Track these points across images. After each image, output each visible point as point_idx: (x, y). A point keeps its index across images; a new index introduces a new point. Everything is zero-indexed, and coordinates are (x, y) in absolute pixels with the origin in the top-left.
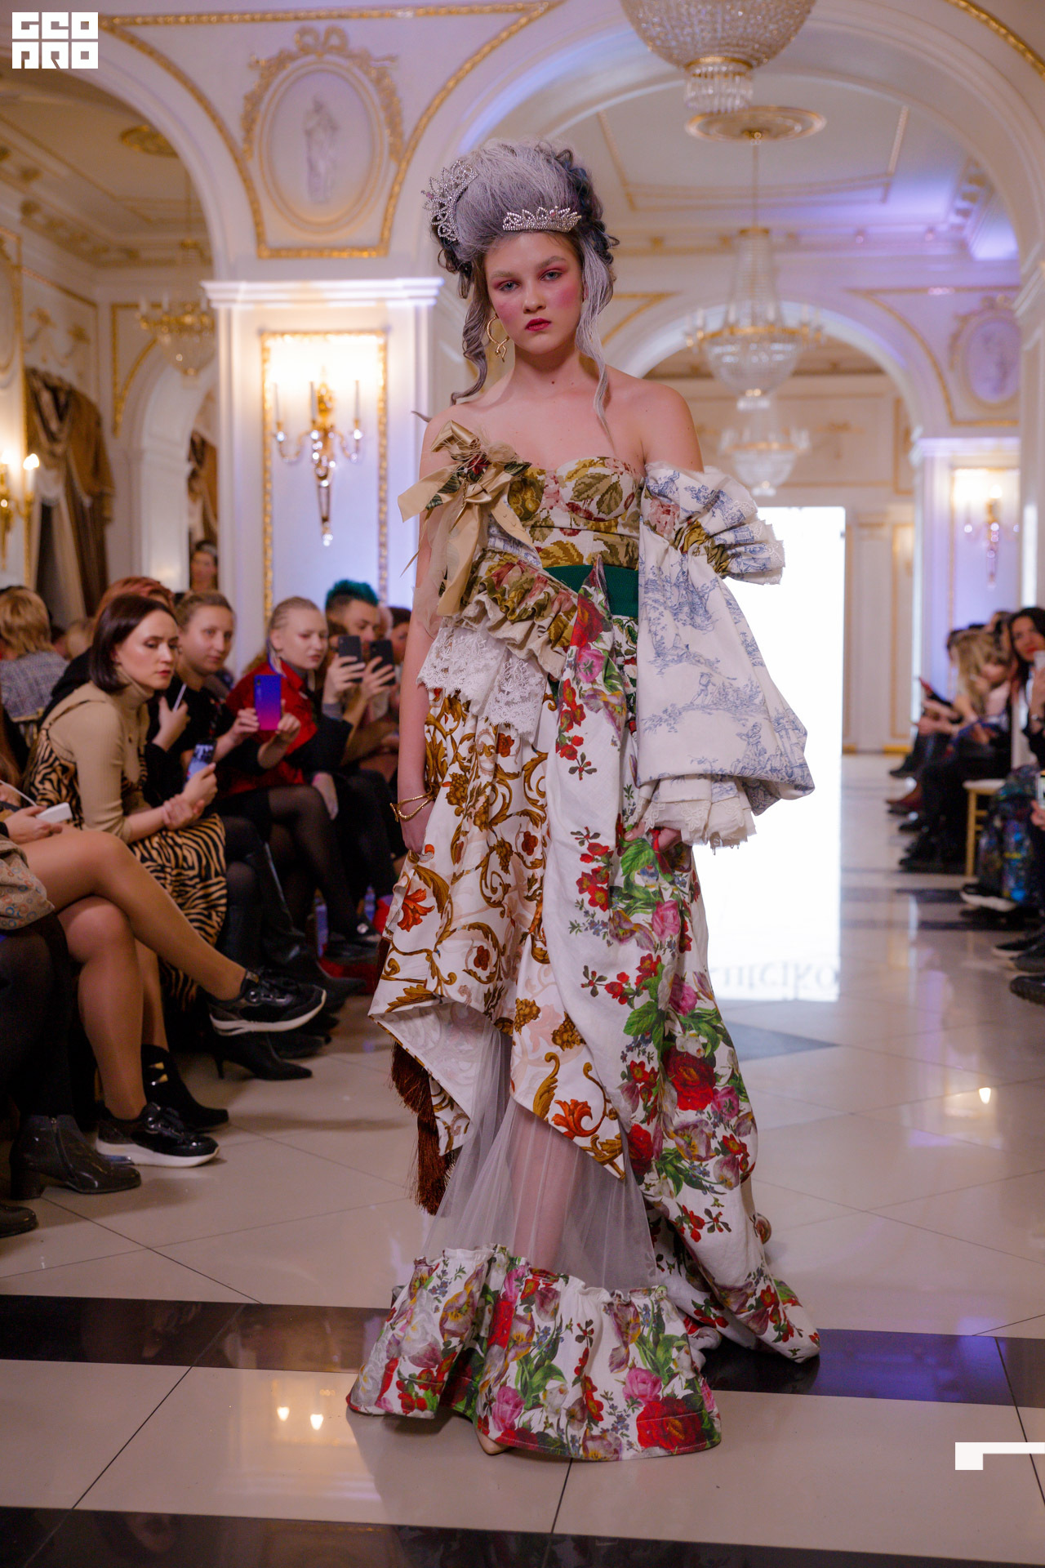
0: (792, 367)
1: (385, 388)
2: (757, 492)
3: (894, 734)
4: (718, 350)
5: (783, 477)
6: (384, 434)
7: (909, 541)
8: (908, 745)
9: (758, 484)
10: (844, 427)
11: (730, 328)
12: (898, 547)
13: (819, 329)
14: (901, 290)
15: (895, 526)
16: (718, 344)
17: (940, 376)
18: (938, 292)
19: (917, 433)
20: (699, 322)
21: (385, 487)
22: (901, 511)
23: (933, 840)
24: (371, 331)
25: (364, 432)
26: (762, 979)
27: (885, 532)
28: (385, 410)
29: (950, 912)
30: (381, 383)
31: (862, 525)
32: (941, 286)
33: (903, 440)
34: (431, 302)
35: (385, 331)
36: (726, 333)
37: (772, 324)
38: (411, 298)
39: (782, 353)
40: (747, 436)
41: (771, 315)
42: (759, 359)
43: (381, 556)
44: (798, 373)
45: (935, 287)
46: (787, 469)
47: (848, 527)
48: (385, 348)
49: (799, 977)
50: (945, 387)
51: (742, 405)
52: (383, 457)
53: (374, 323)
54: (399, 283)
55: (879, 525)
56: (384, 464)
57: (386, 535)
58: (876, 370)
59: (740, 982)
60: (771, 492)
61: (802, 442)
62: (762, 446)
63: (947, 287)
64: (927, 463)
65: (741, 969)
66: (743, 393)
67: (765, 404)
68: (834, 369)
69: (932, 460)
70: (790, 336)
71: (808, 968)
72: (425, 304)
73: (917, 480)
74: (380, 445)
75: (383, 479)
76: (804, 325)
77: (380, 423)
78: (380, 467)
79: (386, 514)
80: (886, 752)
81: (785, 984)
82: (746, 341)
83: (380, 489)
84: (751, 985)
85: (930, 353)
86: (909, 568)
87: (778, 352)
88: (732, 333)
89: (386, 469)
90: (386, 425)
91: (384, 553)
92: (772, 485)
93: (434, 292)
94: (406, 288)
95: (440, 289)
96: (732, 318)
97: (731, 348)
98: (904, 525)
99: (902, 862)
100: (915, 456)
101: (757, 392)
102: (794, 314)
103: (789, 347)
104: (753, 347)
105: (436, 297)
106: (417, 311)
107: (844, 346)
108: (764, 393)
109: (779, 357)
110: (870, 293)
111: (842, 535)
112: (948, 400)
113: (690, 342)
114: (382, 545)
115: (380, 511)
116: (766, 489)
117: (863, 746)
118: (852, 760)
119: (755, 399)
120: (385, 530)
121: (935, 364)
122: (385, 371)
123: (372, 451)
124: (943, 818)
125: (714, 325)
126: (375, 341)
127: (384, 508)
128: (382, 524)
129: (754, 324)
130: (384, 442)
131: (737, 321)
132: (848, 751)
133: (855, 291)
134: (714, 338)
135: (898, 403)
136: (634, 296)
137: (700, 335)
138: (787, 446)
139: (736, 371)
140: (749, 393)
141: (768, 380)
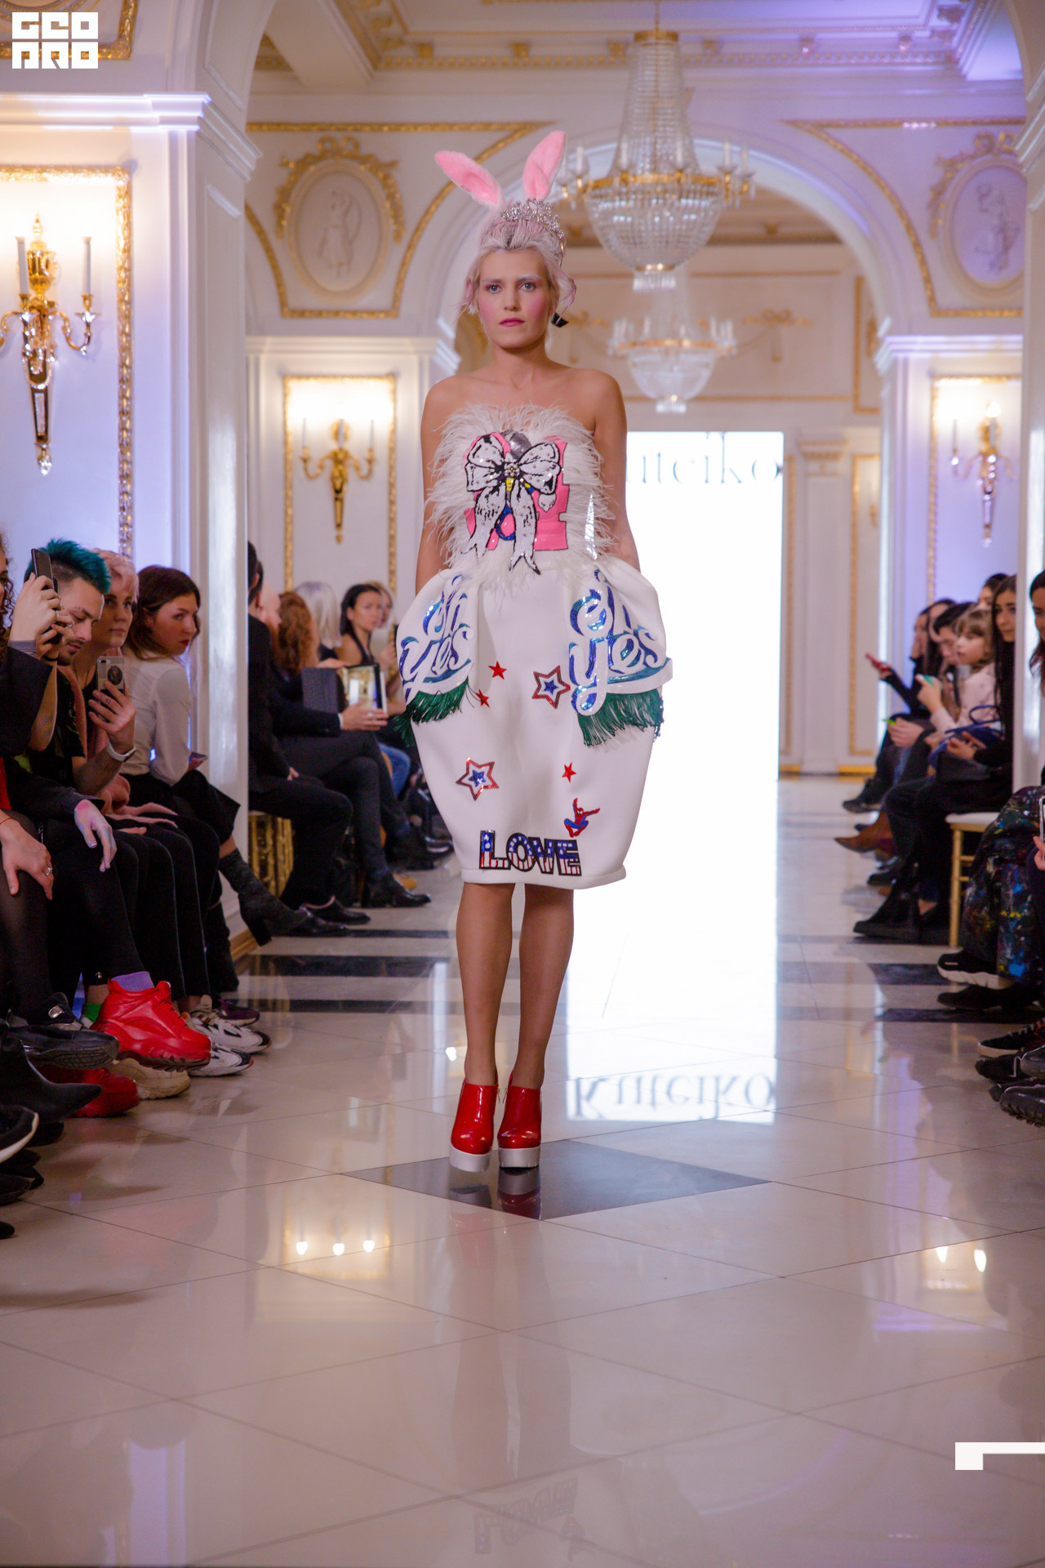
0: (709, 230)
1: (128, 250)
2: (660, 408)
3: (852, 751)
4: (605, 205)
5: (696, 390)
6: (127, 317)
7: (872, 479)
8: (869, 766)
9: (662, 398)
10: (785, 317)
11: (623, 174)
12: (857, 488)
13: (747, 177)
14: (864, 124)
15: (854, 458)
16: (601, 197)
17: (917, 245)
18: (915, 125)
19: (884, 326)
20: (579, 167)
21: (128, 394)
22: (863, 437)
23: (903, 896)
24: (106, 169)
25: (97, 315)
26: (669, 1093)
27: (842, 466)
28: (128, 282)
29: (926, 996)
30: (122, 243)
31: (809, 457)
32: (919, 121)
33: (866, 337)
34: (195, 128)
35: (128, 168)
36: (617, 181)
37: (681, 171)
38: (164, 121)
39: (697, 211)
40: (647, 329)
41: (680, 159)
42: (662, 218)
43: (123, 493)
44: (715, 241)
45: (910, 121)
46: (705, 374)
47: (788, 458)
48: (127, 193)
49: (717, 1092)
50: (923, 262)
51: (638, 284)
52: (126, 349)
53: (111, 158)
54: (148, 99)
55: (834, 456)
56: (127, 362)
57: (130, 462)
58: (831, 239)
59: (639, 1101)
60: (682, 408)
61: (725, 338)
62: (669, 343)
63: (928, 120)
64: (899, 368)
65: (639, 1081)
66: (641, 268)
67: (669, 283)
68: (772, 235)
69: (906, 362)
70: (707, 187)
71: (734, 1079)
72: (183, 130)
73: (885, 392)
74: (123, 333)
75: (124, 381)
76: (729, 173)
77: (121, 300)
78: (122, 365)
79: (129, 431)
80: (842, 775)
81: (701, 1100)
82: (645, 192)
83: (122, 396)
84: (653, 1103)
85: (902, 212)
86: (874, 516)
87: (688, 210)
88: (625, 182)
89: (129, 367)
90: (129, 303)
91: (128, 487)
92: (680, 400)
93: (199, 114)
94: (157, 106)
95: (204, 107)
96: (624, 161)
97: (623, 203)
98: (869, 456)
99: (859, 927)
100: (882, 360)
101: (660, 267)
102: (712, 155)
103: (704, 203)
104: (654, 201)
105: (200, 121)
106: (173, 140)
107: (786, 203)
108: (670, 267)
109: (693, 217)
110: (820, 127)
111: (779, 470)
112: (928, 280)
113: (565, 195)
114: (125, 476)
115: (122, 428)
116: (675, 405)
117: (807, 768)
118: (793, 785)
119: (656, 276)
120: (128, 454)
121: (910, 228)
122: (129, 225)
123: (109, 340)
124: (916, 865)
125: (599, 171)
126: (110, 184)
127: (128, 425)
128: (125, 446)
129: (654, 170)
130: (127, 330)
131: (632, 165)
132: (787, 773)
133: (794, 123)
134: (599, 188)
135: (859, 283)
136: (487, 126)
137: (580, 183)
138: (705, 343)
139: (632, 238)
140: (649, 267)
141: (673, 249)
